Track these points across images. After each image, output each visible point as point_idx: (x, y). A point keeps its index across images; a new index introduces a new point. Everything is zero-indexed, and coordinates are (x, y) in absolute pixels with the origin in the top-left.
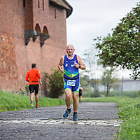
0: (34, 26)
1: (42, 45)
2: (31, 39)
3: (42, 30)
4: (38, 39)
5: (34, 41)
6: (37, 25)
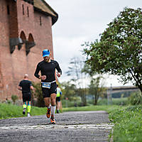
0: (19, 34)
1: (27, 53)
2: (16, 47)
3: (27, 38)
4: (23, 47)
5: (19, 49)
6: (22, 32)
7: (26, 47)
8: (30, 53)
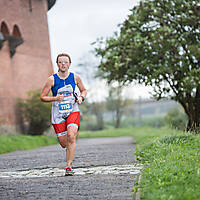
3: (11, 31)
4: (6, 45)
6: (3, 23)
7: (10, 45)
8: (16, 55)
